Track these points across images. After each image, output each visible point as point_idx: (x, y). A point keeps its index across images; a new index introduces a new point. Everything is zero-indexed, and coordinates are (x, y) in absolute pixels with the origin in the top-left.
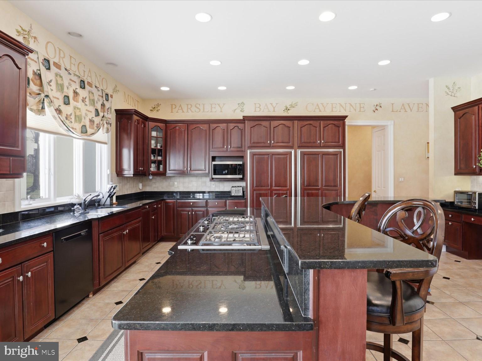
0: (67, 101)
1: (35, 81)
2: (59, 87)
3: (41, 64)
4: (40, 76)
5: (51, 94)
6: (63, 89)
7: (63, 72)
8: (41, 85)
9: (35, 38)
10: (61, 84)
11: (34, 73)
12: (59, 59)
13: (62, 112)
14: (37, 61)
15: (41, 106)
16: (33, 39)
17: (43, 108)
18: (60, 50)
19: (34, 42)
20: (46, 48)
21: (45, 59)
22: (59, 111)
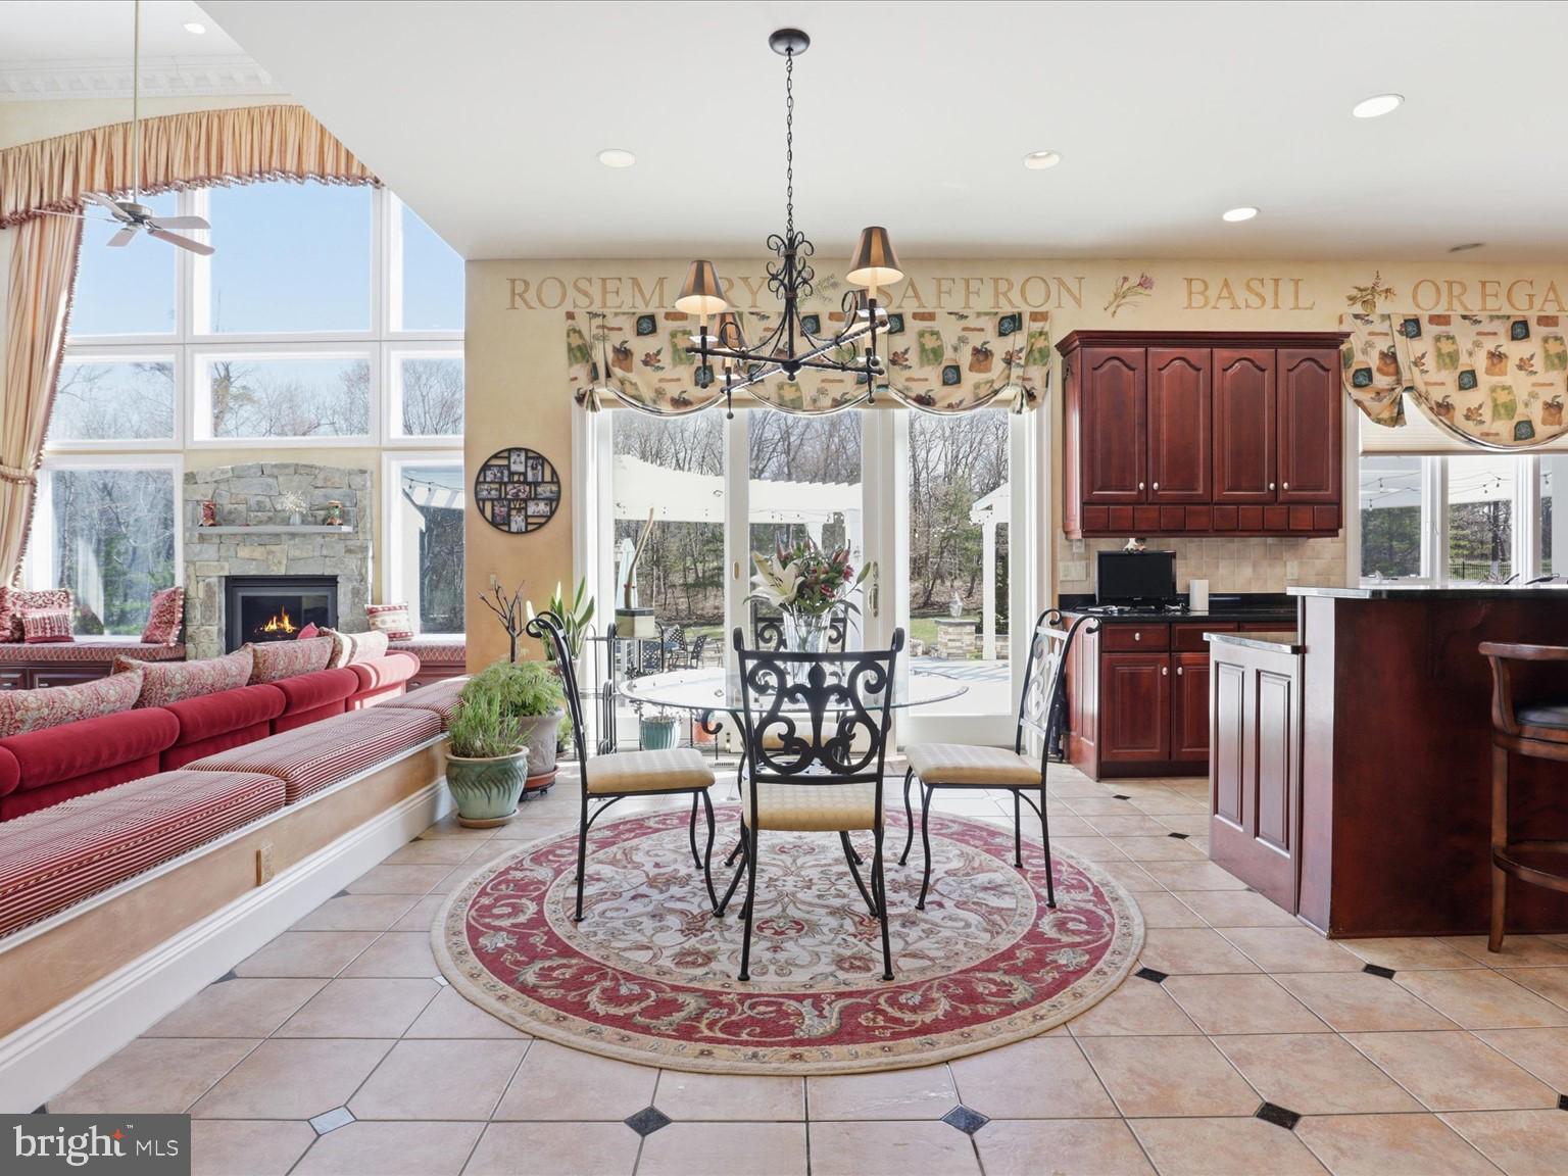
0: (1468, 381)
1: (1385, 369)
2: (1444, 361)
3: (1396, 334)
4: (1394, 357)
5: (1419, 381)
6: (1458, 361)
7: (1457, 327)
8: (1398, 372)
9: (1388, 291)
10: (1449, 353)
11: (1383, 355)
12: (1450, 303)
13: (1454, 408)
14: (1390, 332)
15: (1396, 410)
16: (1384, 295)
17: (1401, 412)
18: (1450, 284)
19: (1386, 298)
20: (1414, 297)
21: (1406, 321)
22: (1443, 409)
